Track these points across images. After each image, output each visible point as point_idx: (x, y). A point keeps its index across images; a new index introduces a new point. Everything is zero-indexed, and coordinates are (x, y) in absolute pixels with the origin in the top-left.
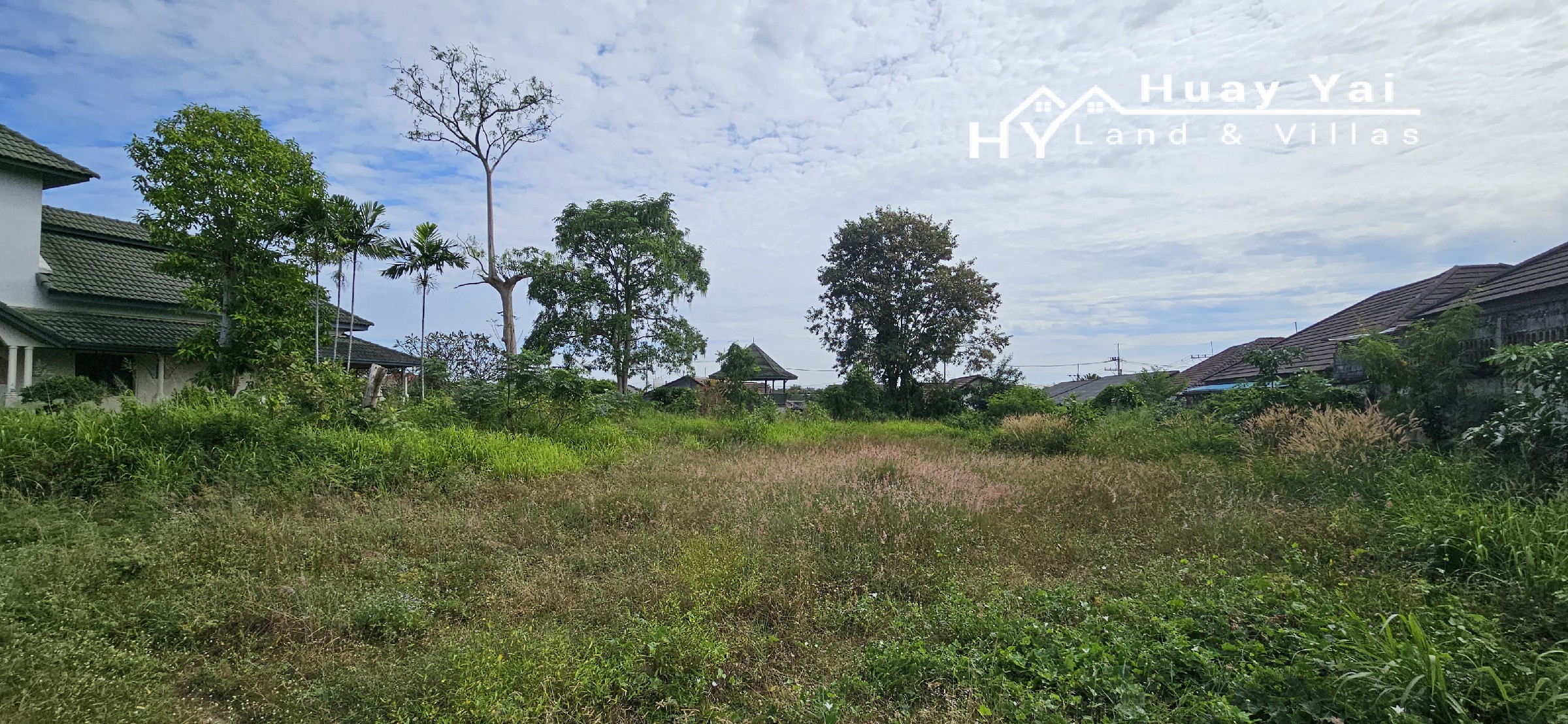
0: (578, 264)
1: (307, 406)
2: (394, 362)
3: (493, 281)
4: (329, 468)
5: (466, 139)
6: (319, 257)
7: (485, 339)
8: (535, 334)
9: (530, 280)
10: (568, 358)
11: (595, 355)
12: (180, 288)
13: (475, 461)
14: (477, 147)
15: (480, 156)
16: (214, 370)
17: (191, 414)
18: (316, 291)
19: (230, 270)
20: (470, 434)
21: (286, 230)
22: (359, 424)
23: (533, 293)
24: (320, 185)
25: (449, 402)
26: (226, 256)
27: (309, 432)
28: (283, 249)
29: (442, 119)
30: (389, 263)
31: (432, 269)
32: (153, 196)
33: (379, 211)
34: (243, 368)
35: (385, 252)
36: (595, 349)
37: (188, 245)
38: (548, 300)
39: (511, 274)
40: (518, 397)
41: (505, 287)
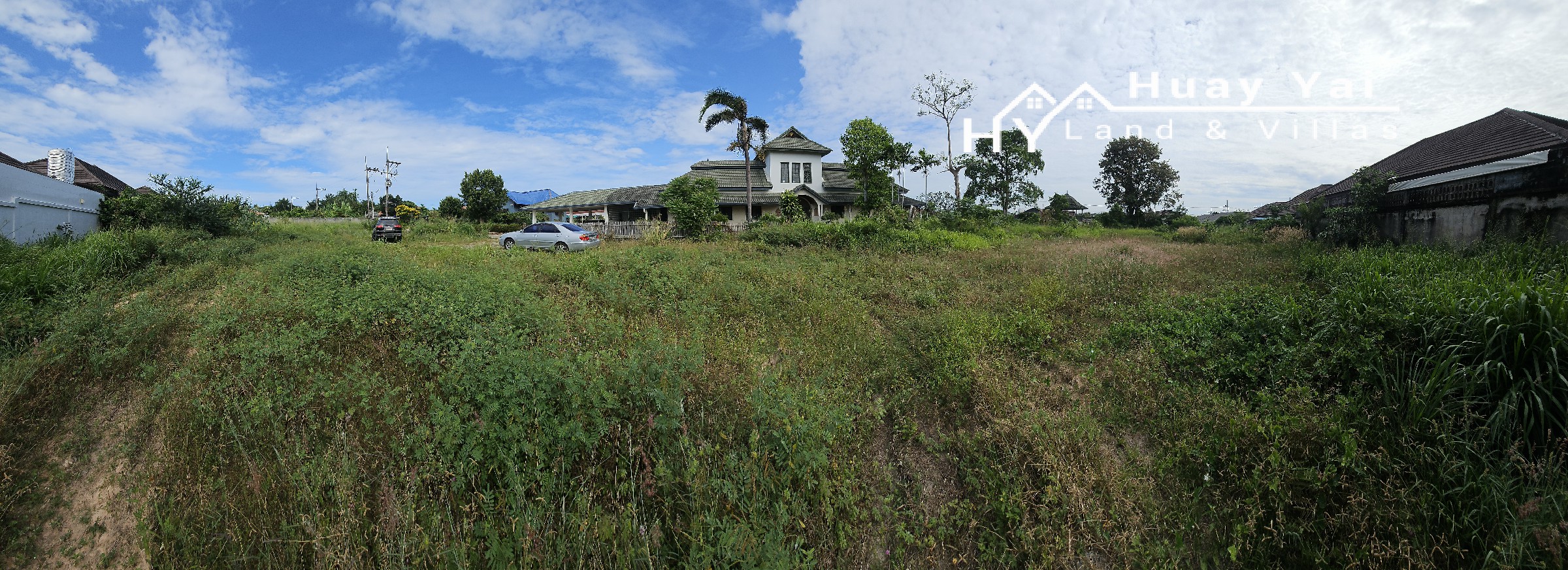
0: (986, 160)
1: (892, 221)
2: (918, 205)
3: (951, 170)
4: (899, 244)
5: (939, 111)
6: (892, 167)
7: (948, 194)
8: (968, 191)
9: (966, 168)
10: (982, 201)
11: (994, 199)
12: (853, 182)
13: (948, 242)
14: (943, 114)
15: (945, 118)
16: (864, 209)
17: (861, 224)
18: (891, 179)
19: (866, 174)
20: (945, 232)
21: (881, 158)
22: (907, 227)
23: (967, 173)
24: (891, 140)
25: (937, 220)
26: (865, 170)
27: (893, 230)
28: (880, 165)
29: (930, 105)
30: (913, 167)
31: (928, 167)
32: (847, 154)
33: (910, 146)
34: (872, 208)
35: (912, 162)
36: (993, 196)
37: (853, 167)
38: (973, 177)
39: (957, 166)
40: (962, 217)
41: (955, 171)
